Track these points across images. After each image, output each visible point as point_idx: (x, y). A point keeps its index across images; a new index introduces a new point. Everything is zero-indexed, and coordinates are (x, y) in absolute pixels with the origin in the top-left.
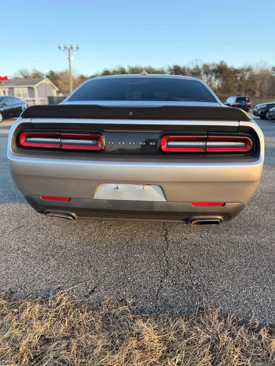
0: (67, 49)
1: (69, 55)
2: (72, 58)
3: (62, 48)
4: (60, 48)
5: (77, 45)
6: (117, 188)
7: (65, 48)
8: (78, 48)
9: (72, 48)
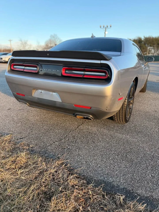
0: (105, 27)
1: (105, 31)
2: (106, 33)
3: (102, 27)
4: (101, 27)
5: (111, 25)
6: (41, 92)
7: (104, 27)
8: (111, 27)
9: (107, 27)
